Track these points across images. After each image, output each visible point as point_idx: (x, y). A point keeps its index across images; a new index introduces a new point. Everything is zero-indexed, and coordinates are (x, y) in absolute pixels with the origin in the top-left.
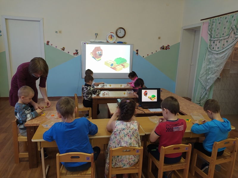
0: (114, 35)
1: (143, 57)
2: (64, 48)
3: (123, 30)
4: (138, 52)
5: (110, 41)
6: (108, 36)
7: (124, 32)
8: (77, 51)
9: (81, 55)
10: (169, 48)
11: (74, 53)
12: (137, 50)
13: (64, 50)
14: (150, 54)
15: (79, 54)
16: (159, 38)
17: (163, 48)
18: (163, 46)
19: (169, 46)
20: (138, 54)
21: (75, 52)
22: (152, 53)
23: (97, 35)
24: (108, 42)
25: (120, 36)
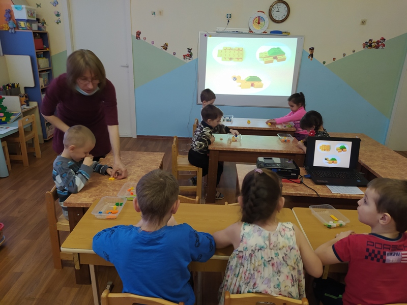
0: (266, 16)
1: (324, 63)
2: (166, 45)
3: (285, 6)
4: (312, 52)
5: (256, 29)
6: (252, 20)
7: (286, 9)
8: (190, 50)
9: (197, 58)
10: (384, 45)
11: (184, 56)
12: (310, 49)
13: (166, 49)
14: (339, 57)
15: (194, 56)
16: (363, 22)
17: (369, 45)
18: (370, 40)
19: (383, 39)
20: (312, 57)
21: (186, 53)
22: (344, 55)
23: (229, 16)
24: (251, 31)
25: (277, 19)
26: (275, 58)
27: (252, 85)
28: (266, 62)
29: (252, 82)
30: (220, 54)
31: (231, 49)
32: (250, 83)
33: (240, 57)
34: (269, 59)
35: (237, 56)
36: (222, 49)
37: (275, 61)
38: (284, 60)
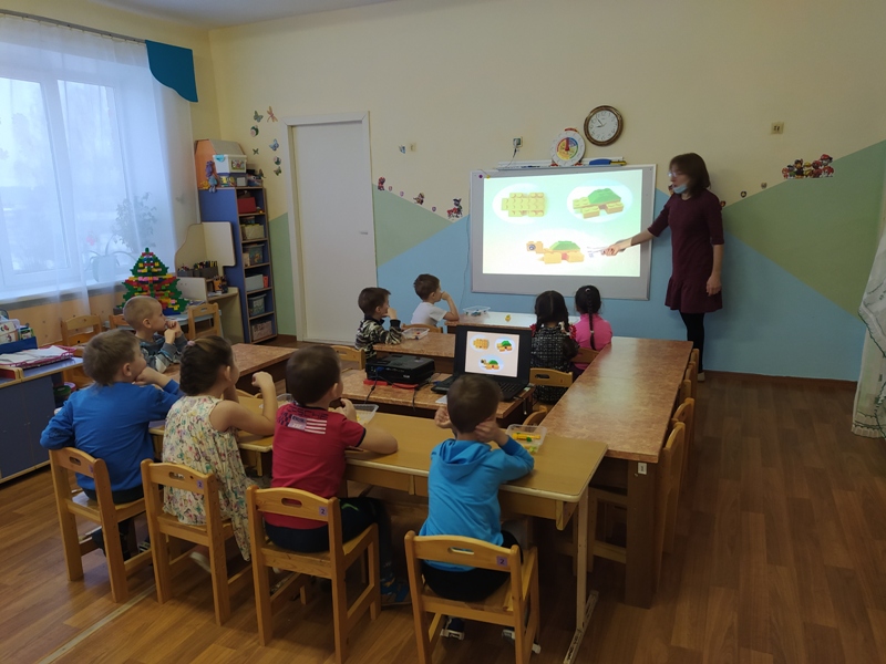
0: (579, 137)
2: (421, 196)
3: (612, 115)
5: (562, 159)
6: (555, 145)
7: (616, 120)
9: (469, 215)
10: (831, 170)
13: (422, 202)
14: (733, 199)
16: (777, 129)
17: (797, 170)
18: (797, 162)
19: (828, 158)
22: (743, 194)
23: (516, 143)
24: (554, 164)
25: (600, 140)
26: (603, 207)
27: (565, 257)
28: (586, 216)
29: (564, 251)
30: (506, 205)
31: (523, 196)
32: (559, 255)
33: (540, 208)
34: (591, 210)
35: (534, 208)
36: (508, 196)
37: (603, 212)
38: (620, 209)
